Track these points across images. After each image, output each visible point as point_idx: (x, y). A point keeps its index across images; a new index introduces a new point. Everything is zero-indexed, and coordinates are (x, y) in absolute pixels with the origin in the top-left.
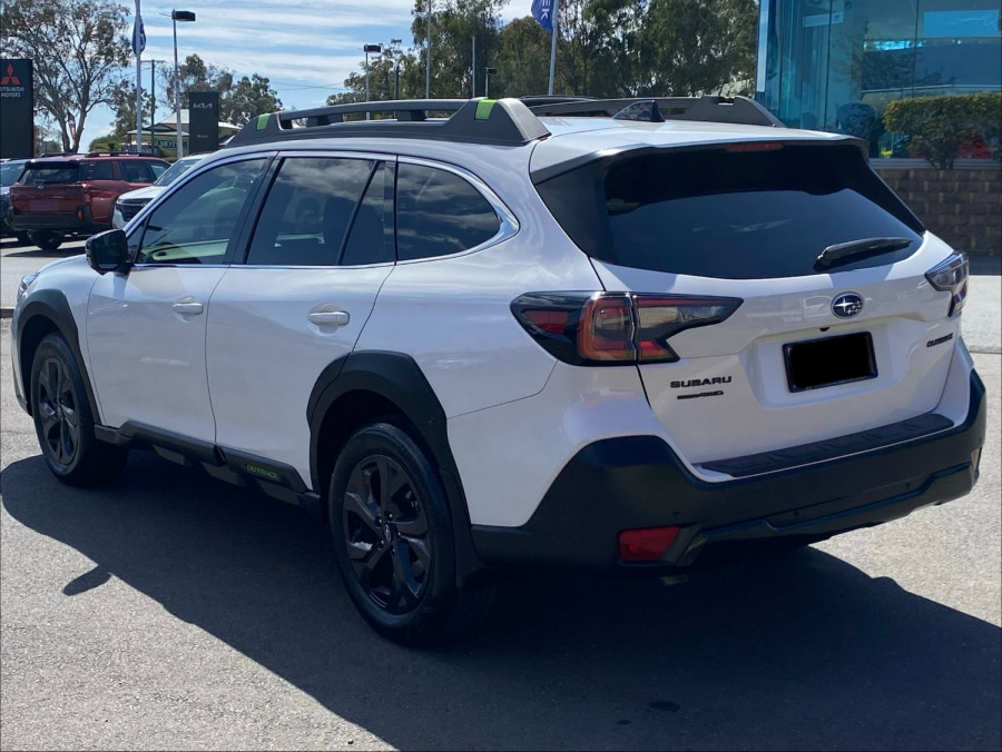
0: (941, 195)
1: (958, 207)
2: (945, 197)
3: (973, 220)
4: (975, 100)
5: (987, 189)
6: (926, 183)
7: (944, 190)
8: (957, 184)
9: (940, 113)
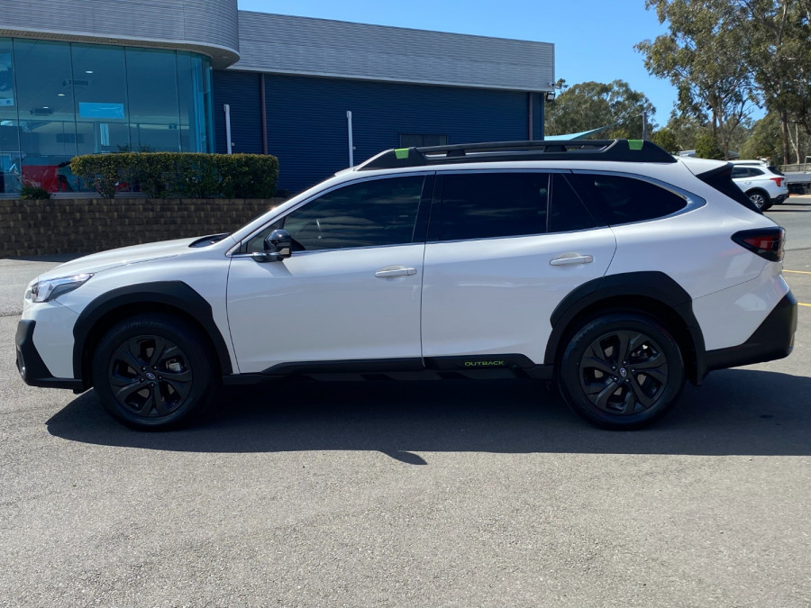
0: (116, 214)
1: (127, 221)
2: (118, 215)
3: (137, 228)
4: (130, 157)
5: (141, 209)
6: (105, 207)
7: (117, 211)
8: (123, 207)
9: (110, 164)
